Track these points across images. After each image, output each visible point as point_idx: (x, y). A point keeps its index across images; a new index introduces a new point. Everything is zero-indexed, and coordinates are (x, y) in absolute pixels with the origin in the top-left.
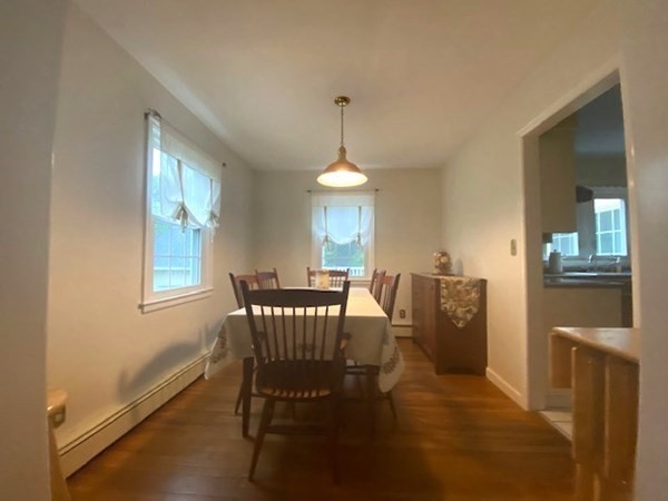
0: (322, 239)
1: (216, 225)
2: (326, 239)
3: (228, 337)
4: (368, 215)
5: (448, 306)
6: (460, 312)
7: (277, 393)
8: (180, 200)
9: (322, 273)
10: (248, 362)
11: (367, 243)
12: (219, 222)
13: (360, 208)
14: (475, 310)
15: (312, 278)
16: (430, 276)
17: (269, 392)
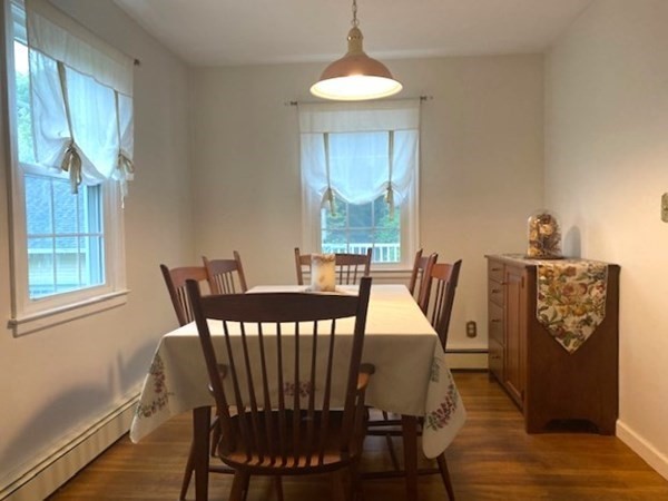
0: (321, 194)
1: (129, 176)
2: (329, 194)
3: (166, 372)
4: (406, 146)
5: (549, 313)
6: (571, 323)
7: (255, 461)
8: (66, 134)
9: (323, 260)
10: (201, 414)
11: (406, 200)
12: (133, 170)
13: (391, 133)
14: (597, 319)
15: (305, 268)
16: (520, 260)
17: (241, 459)
